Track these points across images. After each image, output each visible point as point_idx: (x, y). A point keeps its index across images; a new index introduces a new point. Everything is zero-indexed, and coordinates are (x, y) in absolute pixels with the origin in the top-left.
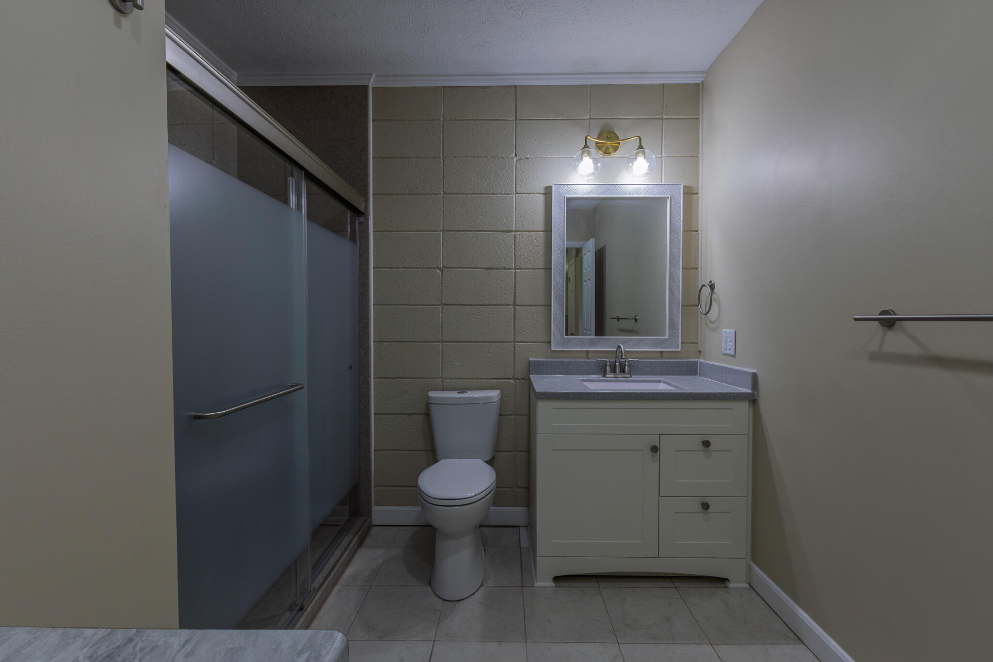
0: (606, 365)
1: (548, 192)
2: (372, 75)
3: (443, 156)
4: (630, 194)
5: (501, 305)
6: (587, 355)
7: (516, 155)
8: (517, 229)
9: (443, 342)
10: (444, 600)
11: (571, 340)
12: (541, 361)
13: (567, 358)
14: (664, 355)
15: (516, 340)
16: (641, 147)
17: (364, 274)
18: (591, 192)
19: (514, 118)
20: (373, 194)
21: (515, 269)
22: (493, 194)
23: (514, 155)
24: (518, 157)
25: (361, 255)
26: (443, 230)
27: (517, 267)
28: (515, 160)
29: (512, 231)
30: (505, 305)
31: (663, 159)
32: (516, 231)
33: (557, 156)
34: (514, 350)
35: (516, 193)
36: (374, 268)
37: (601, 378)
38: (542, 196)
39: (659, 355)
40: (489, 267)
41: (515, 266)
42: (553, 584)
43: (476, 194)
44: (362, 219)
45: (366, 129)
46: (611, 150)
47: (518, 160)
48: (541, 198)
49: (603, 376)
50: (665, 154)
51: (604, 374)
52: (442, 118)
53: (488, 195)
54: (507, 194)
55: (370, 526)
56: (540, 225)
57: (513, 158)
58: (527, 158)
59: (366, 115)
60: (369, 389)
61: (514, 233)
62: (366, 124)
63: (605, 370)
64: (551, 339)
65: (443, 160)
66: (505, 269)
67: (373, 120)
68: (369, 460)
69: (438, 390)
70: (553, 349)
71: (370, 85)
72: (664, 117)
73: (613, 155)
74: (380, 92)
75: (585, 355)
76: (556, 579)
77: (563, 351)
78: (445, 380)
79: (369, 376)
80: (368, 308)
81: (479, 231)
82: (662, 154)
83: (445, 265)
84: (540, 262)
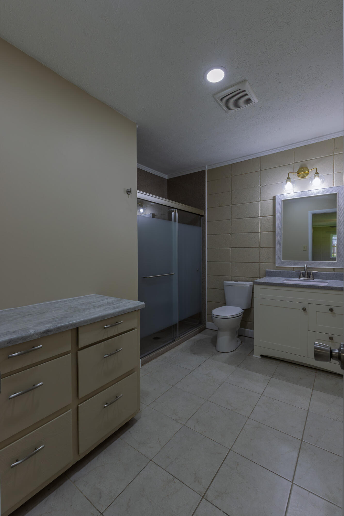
0: (301, 274)
1: (274, 198)
2: (206, 166)
3: (231, 190)
4: (314, 194)
5: (254, 247)
6: (293, 269)
7: (260, 185)
8: (261, 216)
9: (231, 262)
10: (218, 351)
11: (285, 262)
12: (271, 271)
13: (283, 270)
14: (335, 270)
15: (261, 262)
16: (317, 173)
17: (205, 237)
18: (295, 196)
19: (260, 170)
20: (207, 208)
21: (260, 232)
22: (251, 203)
23: (259, 185)
24: (261, 186)
25: (203, 231)
26: (231, 219)
27: (261, 231)
28: (260, 187)
29: (258, 217)
30: (256, 247)
31: (335, 175)
32: (260, 217)
33: (279, 183)
34: (260, 266)
35: (261, 201)
36: (207, 235)
37: (298, 279)
38: (272, 200)
39: (332, 270)
40: (249, 232)
41: (260, 231)
42: (260, 357)
43: (244, 203)
44: (203, 218)
45: (205, 186)
46: (305, 175)
47: (261, 187)
48: (271, 202)
49: (299, 279)
50: (335, 172)
51: (300, 278)
52: (231, 176)
53: (249, 203)
54: (256, 202)
55: (205, 328)
56: (271, 213)
57: (259, 187)
58: (265, 186)
59: (205, 180)
60: (205, 279)
61: (260, 218)
62: (204, 183)
63: (300, 276)
64: (275, 261)
65: (232, 192)
66: (256, 232)
67: (207, 182)
68: (205, 304)
69: (230, 281)
70: (276, 266)
71: (206, 169)
72: (335, 154)
73: (307, 177)
74: (210, 171)
75: (292, 269)
76: (262, 356)
77: (282, 267)
78: (232, 277)
79: (205, 274)
80: (205, 249)
81: (245, 218)
82: (334, 172)
83: (232, 232)
84: (271, 229)
